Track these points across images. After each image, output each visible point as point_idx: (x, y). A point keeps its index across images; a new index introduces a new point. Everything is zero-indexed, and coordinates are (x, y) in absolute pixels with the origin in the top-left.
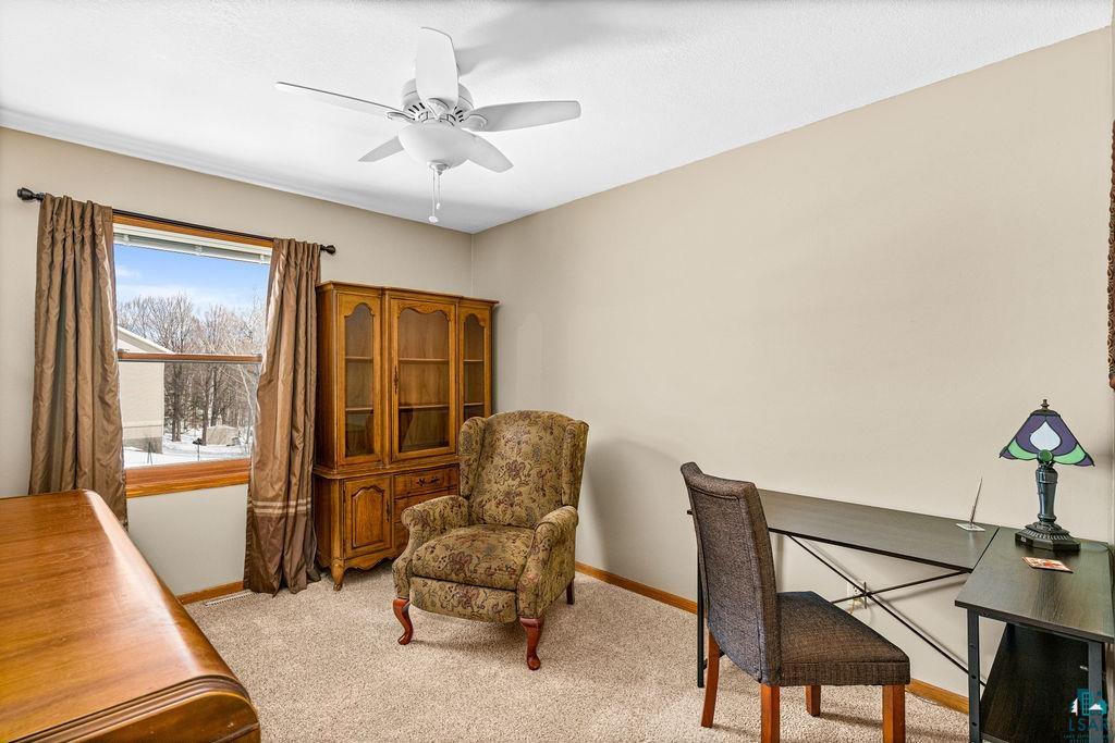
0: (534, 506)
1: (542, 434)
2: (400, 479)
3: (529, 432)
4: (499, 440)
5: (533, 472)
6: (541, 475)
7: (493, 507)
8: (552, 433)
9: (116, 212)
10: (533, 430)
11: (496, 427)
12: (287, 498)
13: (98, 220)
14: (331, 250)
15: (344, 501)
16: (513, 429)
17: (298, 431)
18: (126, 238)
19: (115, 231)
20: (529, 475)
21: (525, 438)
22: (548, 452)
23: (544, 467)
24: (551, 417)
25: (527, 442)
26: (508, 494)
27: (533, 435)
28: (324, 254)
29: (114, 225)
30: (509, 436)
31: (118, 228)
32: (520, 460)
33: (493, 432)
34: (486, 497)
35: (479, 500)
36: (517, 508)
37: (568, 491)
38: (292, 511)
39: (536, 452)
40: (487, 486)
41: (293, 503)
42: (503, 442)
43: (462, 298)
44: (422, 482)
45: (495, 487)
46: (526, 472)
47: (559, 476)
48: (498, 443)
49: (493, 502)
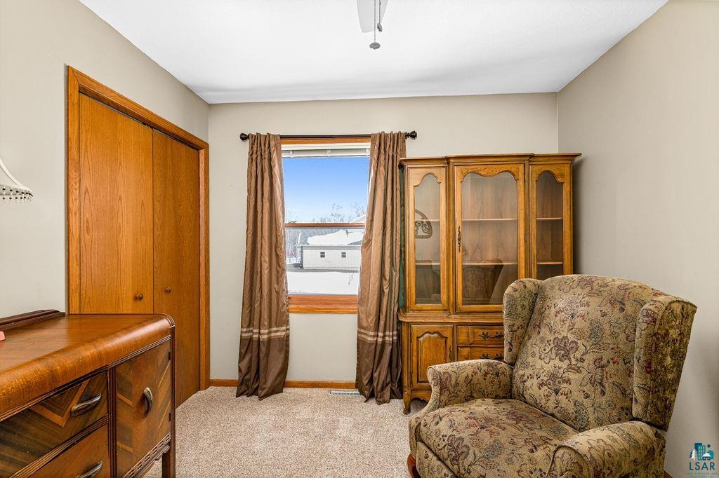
0: (587, 402)
1: (607, 309)
2: (464, 329)
3: (588, 304)
4: (549, 308)
5: (589, 358)
6: (599, 364)
7: (535, 387)
8: (622, 310)
9: (282, 137)
10: (594, 302)
11: (548, 292)
12: (377, 329)
13: (272, 143)
14: (413, 135)
15: (411, 341)
16: (568, 297)
17: (386, 279)
18: (291, 152)
19: (282, 149)
20: (582, 360)
21: (581, 310)
22: (614, 335)
23: (607, 355)
24: (624, 288)
25: (583, 316)
26: (553, 376)
27: (593, 308)
28: (409, 140)
29: (282, 145)
30: (561, 305)
31: (284, 147)
32: (571, 337)
33: (544, 299)
34: (528, 372)
35: (521, 372)
36: (562, 398)
37: (641, 400)
38: (380, 340)
39: (595, 332)
40: (530, 359)
41: (381, 334)
42: (553, 310)
43: (532, 156)
44: (485, 336)
45: (539, 363)
46: (578, 355)
47: (629, 372)
48: (547, 312)
49: (535, 381)
